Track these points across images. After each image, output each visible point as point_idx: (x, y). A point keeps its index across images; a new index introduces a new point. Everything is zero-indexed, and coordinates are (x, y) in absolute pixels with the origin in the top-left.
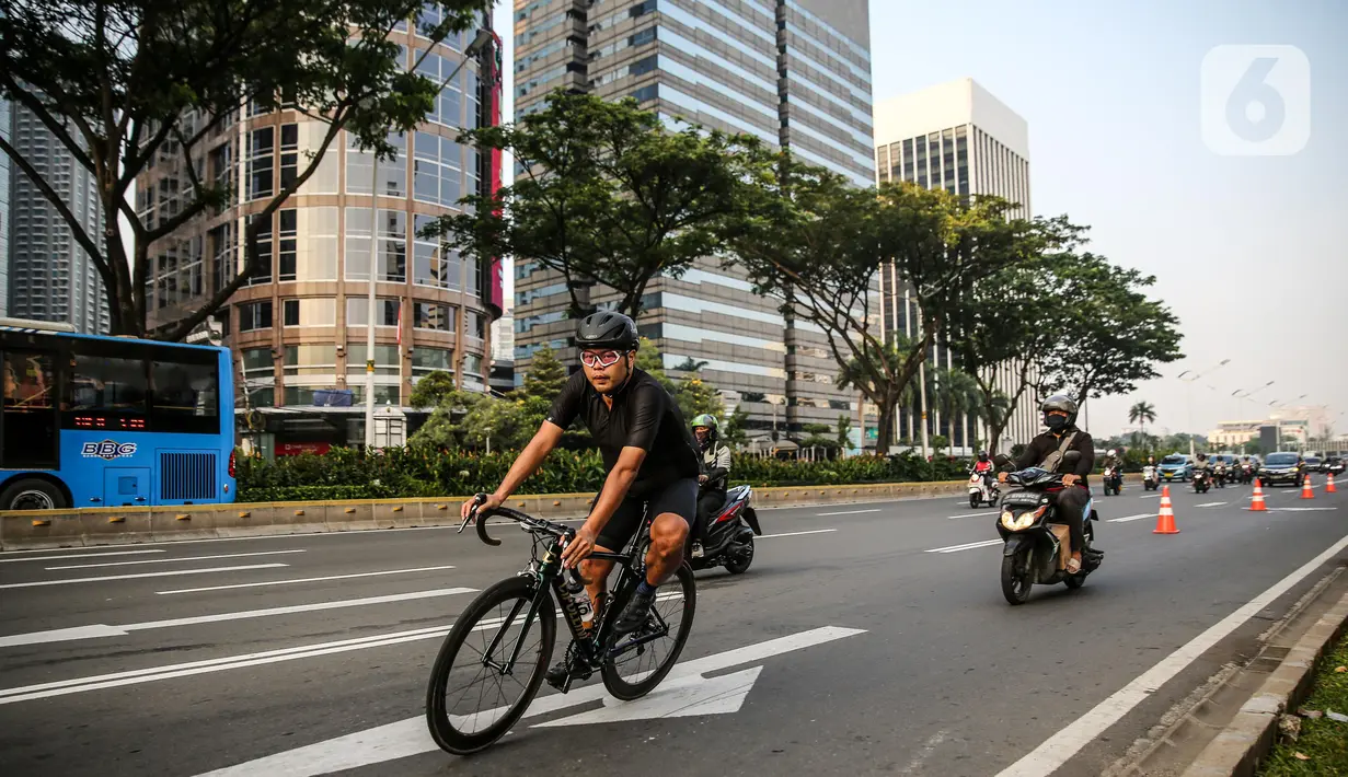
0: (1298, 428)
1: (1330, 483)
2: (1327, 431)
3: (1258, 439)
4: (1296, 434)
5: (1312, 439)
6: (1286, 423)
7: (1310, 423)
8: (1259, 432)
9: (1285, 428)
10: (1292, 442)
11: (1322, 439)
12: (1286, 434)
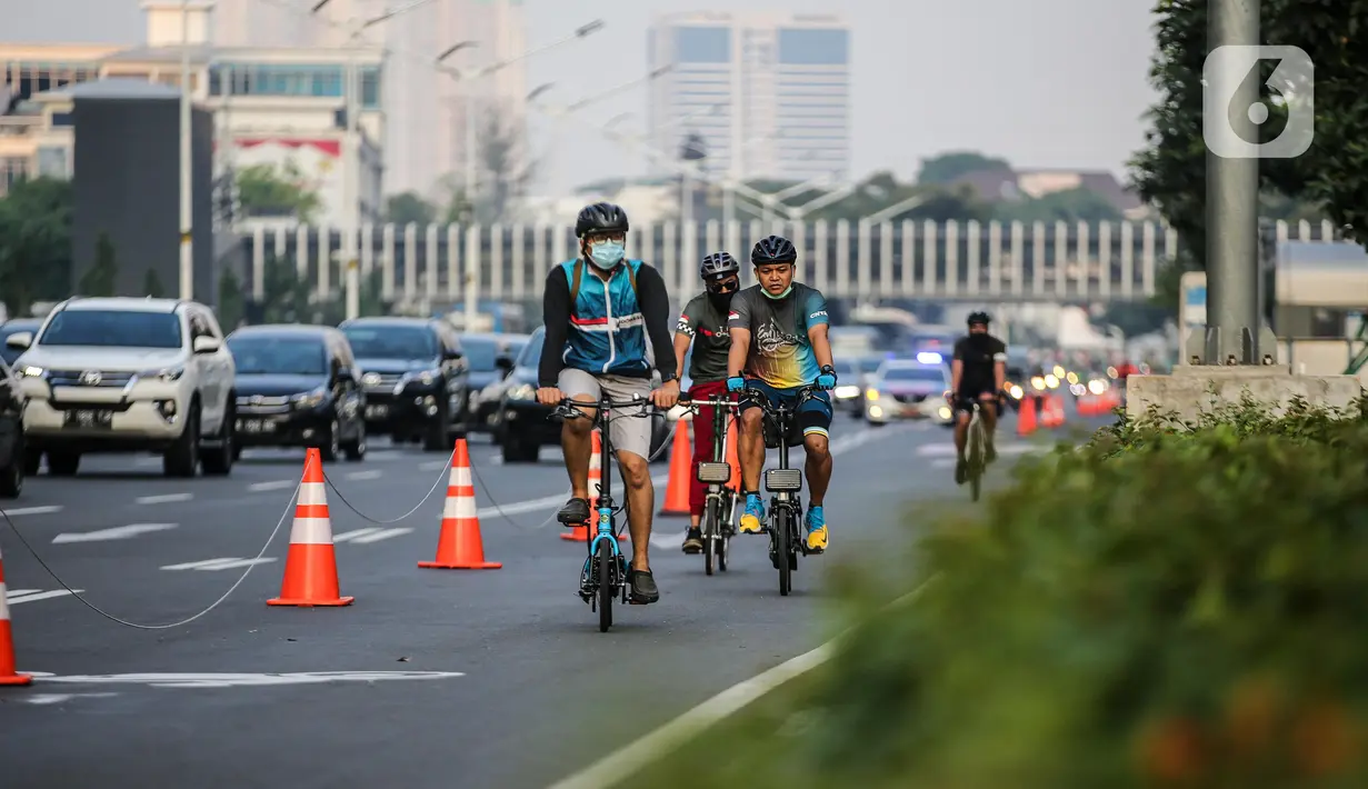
0: (322, 124)
1: (460, 509)
2: (496, 154)
3: (51, 194)
4: (308, 159)
5: (407, 209)
6: (247, 82)
7: (394, 89)
8: (65, 138)
9: (237, 118)
10: (280, 226)
11: (463, 210)
12: (246, 159)
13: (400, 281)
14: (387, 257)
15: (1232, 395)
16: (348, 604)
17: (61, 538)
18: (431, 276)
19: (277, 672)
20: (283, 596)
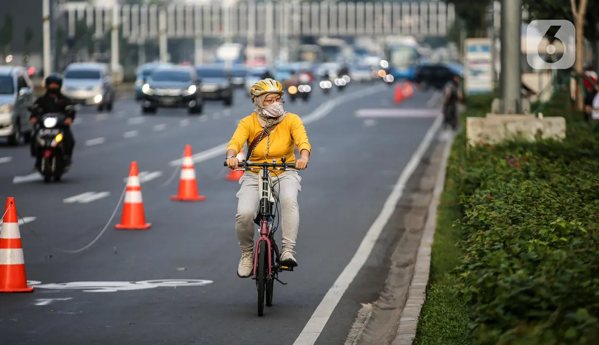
13: (131, 29)
14: (126, 19)
15: (512, 128)
16: (149, 228)
17: (17, 180)
18: (144, 27)
19: (134, 280)
20: (122, 223)
